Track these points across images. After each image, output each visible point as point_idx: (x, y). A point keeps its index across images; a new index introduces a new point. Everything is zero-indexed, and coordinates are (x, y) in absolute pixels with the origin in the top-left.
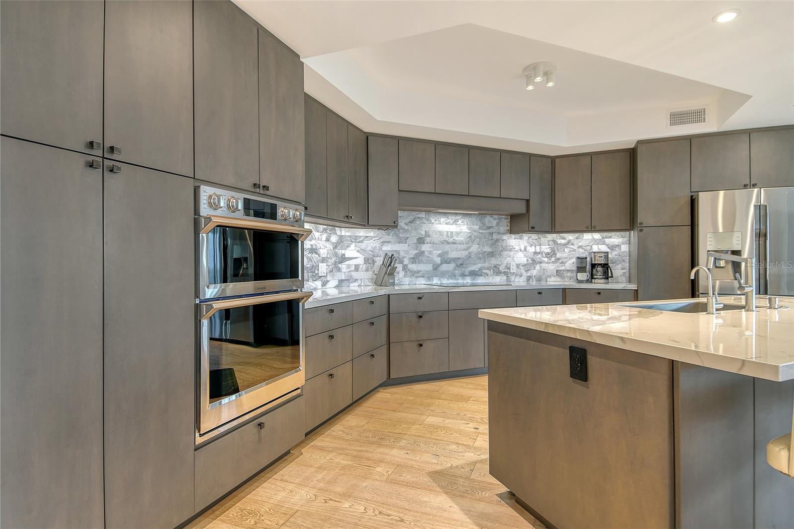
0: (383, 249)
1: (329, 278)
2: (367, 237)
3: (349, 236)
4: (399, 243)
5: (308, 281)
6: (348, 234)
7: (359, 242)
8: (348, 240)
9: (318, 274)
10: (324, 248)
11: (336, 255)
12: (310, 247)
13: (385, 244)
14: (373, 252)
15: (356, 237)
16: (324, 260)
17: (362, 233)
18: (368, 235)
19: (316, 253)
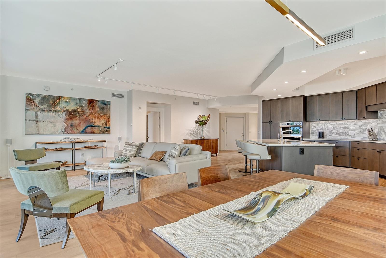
0: (378, 126)
1: (356, 136)
2: (373, 122)
3: (368, 122)
4: (383, 123)
5: (343, 136)
6: (368, 121)
7: (371, 124)
8: (367, 124)
9: (349, 134)
10: (353, 127)
11: (361, 129)
12: (344, 127)
13: (379, 124)
14: (374, 127)
15: (370, 122)
16: (352, 130)
17: (371, 120)
18: (373, 121)
19: (348, 128)
